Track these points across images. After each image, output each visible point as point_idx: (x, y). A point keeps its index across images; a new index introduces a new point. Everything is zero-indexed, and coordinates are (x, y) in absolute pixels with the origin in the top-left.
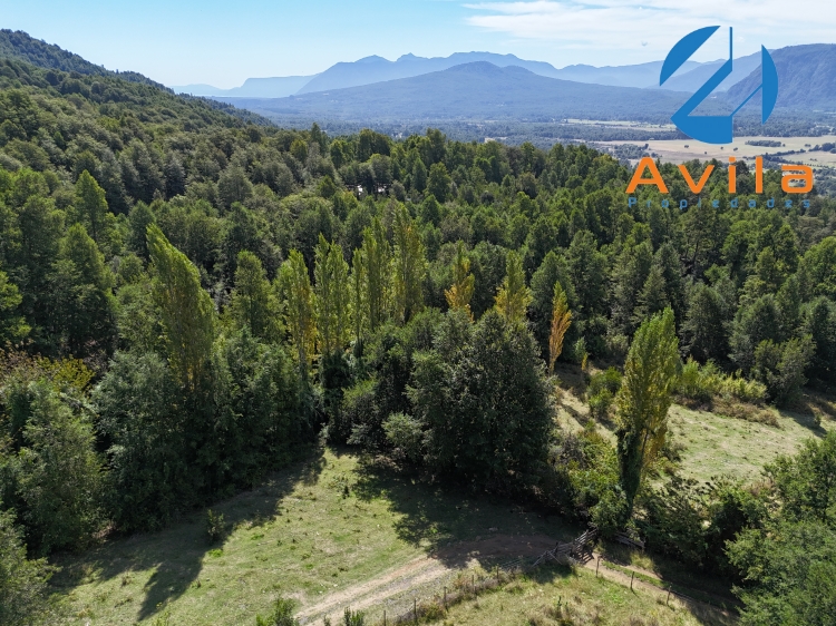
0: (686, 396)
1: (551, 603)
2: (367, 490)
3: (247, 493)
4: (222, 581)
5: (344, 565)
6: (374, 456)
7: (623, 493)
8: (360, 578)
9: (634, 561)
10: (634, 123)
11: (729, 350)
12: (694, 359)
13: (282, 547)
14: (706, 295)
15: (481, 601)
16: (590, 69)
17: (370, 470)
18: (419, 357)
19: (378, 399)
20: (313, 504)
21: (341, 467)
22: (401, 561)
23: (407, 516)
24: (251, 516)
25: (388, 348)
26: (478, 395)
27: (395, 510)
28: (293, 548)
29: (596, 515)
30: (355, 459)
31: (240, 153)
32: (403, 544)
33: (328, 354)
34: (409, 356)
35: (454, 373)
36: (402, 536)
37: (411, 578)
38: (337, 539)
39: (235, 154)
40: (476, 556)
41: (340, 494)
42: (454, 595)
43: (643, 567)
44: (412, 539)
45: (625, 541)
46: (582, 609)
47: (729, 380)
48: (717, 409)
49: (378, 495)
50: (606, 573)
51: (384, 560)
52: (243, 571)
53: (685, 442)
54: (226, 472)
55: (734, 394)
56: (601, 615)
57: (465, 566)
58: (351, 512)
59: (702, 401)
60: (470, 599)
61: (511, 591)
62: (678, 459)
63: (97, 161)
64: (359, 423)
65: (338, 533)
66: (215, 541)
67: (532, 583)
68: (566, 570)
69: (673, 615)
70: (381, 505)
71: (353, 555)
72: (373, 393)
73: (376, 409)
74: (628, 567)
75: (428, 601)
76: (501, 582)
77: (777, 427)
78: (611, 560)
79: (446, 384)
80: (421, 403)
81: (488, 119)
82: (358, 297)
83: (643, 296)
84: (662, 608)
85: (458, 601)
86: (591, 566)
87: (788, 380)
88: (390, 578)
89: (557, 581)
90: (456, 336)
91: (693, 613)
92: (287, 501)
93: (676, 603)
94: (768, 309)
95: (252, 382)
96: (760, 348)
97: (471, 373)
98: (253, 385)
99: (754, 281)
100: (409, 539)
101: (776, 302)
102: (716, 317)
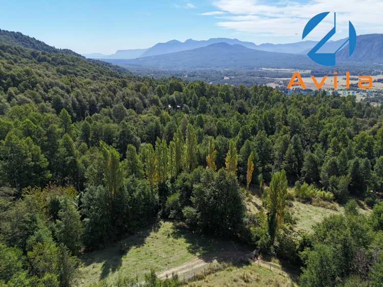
0: (302, 198)
1: (241, 274)
2: (177, 235)
3: (132, 236)
4: (127, 266)
5: (169, 261)
6: (178, 222)
7: (269, 236)
8: (175, 266)
9: (273, 260)
10: (292, 70)
11: (320, 179)
12: (306, 183)
13: (147, 255)
14: (311, 157)
15: (217, 273)
16: (271, 45)
17: (177, 227)
18: (196, 186)
19: (180, 200)
20: (157, 240)
21: (167, 226)
22: (189, 260)
23: (191, 244)
24: (135, 244)
25: (184, 182)
26: (216, 200)
27: (187, 242)
28: (151, 256)
29: (259, 244)
30: (171, 224)
31: (119, 94)
32: (190, 254)
33: (160, 182)
34: (192, 185)
35: (208, 192)
36: (189, 252)
37: (193, 266)
38: (166, 252)
39: (118, 94)
40: (216, 259)
41: (166, 237)
42: (208, 271)
43: (275, 263)
44: (193, 253)
45: (270, 253)
46: (252, 276)
47: (319, 192)
48: (313, 203)
49: (180, 237)
50: (262, 265)
51: (183, 260)
52: (134, 263)
53: (299, 217)
54: (126, 228)
55: (321, 197)
56: (259, 278)
57: (212, 262)
58: (171, 243)
59: (307, 200)
60: (213, 273)
61: (228, 270)
62: (295, 223)
63: (61, 98)
64: (173, 209)
65: (166, 250)
66: (124, 252)
67: (235, 268)
68: (248, 263)
69: (284, 278)
70: (182, 240)
71: (172, 258)
72: (178, 199)
73: (180, 205)
74: (270, 263)
75: (199, 273)
76: (225, 267)
77: (337, 210)
78: (264, 260)
79: (205, 196)
80: (196, 203)
81: (226, 68)
82: (172, 160)
83: (286, 156)
84: (280, 276)
85: (209, 273)
86: (257, 262)
87: (341, 192)
88: (185, 266)
89: (244, 267)
90: (209, 177)
91: (291, 278)
92: (148, 239)
93: (286, 275)
94: (334, 163)
95: (135, 195)
96: (331, 179)
97: (214, 192)
98: (135, 196)
99: (330, 150)
100: (192, 253)
101: (338, 160)
102: (315, 165)
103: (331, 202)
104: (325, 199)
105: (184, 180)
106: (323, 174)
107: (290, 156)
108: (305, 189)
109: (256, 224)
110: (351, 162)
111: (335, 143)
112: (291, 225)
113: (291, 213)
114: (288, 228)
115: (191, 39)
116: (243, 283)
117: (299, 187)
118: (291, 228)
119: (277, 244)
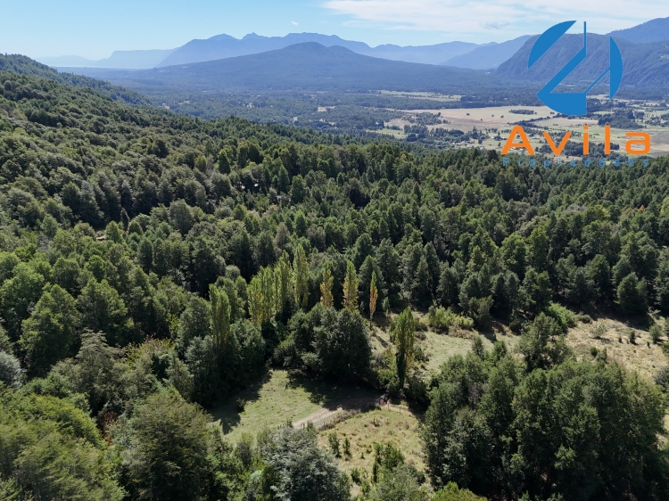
0: (437, 328)
1: (372, 419)
2: (294, 385)
6: (294, 370)
7: (399, 378)
8: (302, 418)
9: (401, 403)
10: (430, 94)
11: (459, 301)
12: (443, 306)
13: (269, 410)
14: (448, 272)
15: (347, 421)
16: (396, 48)
17: (293, 376)
18: (317, 329)
19: (297, 345)
21: (279, 377)
22: (315, 411)
23: (312, 393)
26: (341, 344)
27: (307, 391)
28: (273, 409)
29: (388, 387)
30: (285, 372)
32: (314, 405)
33: (264, 322)
34: (312, 328)
35: (331, 335)
36: (312, 402)
37: (320, 416)
38: (289, 405)
41: (284, 388)
42: (337, 420)
43: (404, 405)
45: (399, 396)
46: (382, 421)
47: (458, 317)
48: (450, 333)
50: (392, 408)
52: (257, 419)
53: (432, 352)
55: (459, 325)
56: (389, 421)
57: (337, 410)
58: (290, 394)
59: (443, 329)
60: (343, 421)
61: (357, 417)
62: (428, 360)
63: (77, 188)
64: (288, 356)
65: (288, 403)
66: (240, 409)
68: (373, 408)
70: (300, 390)
72: (294, 343)
74: (399, 406)
75: (328, 422)
76: (354, 414)
78: (394, 404)
79: (328, 340)
80: (318, 347)
81: (319, 90)
82: (277, 292)
83: (417, 273)
85: (339, 422)
86: (386, 406)
87: (482, 318)
90: (331, 318)
92: (262, 392)
94: (475, 281)
95: (246, 343)
96: (471, 302)
97: (338, 335)
98: (247, 345)
99: (471, 263)
100: (315, 402)
101: (478, 276)
102: (453, 283)
103: (471, 330)
104: (463, 327)
105: (301, 322)
106: (462, 295)
107: (422, 271)
108: (441, 316)
109: (385, 366)
110: (495, 278)
111: (477, 253)
112: (422, 363)
113: (422, 348)
114: (419, 366)
115: (254, 33)
116: (374, 427)
117: (433, 313)
118: (423, 367)
119: (406, 385)
